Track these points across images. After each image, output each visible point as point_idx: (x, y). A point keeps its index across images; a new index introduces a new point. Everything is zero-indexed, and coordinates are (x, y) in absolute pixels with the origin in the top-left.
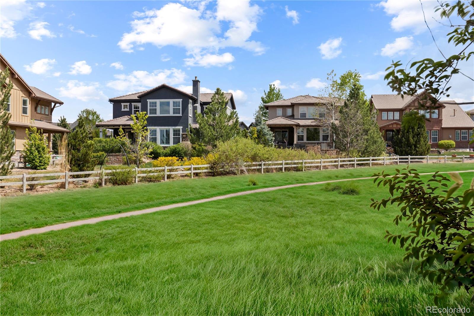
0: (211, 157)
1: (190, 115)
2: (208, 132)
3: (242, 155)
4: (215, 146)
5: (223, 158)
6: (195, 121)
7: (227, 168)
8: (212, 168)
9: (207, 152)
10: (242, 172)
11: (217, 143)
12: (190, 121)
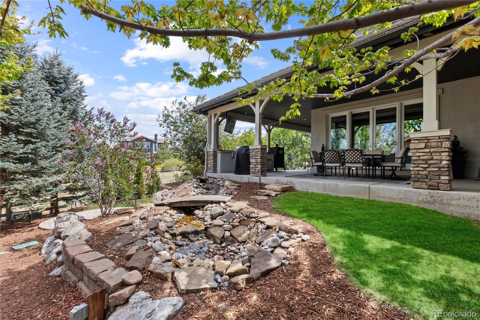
0: (162, 165)
1: (154, 148)
2: (161, 156)
3: (173, 165)
4: (164, 161)
5: (167, 166)
6: (155, 150)
7: (168, 169)
8: (162, 169)
9: (160, 163)
10: (173, 170)
11: (164, 160)
12: (154, 150)
